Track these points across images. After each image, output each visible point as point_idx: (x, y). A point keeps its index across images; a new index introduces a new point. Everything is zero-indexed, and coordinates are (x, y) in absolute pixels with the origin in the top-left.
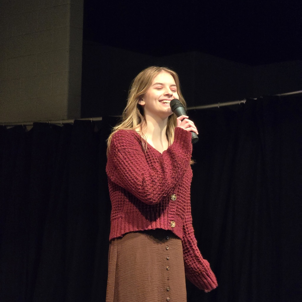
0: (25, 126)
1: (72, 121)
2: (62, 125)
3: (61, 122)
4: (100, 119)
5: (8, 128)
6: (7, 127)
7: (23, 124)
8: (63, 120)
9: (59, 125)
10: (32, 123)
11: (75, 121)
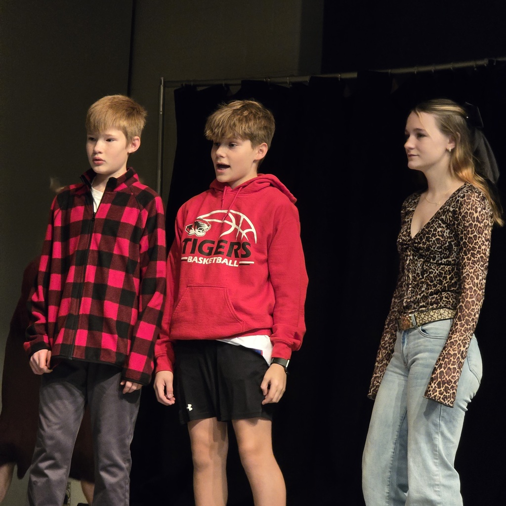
0: (227, 86)
1: (307, 79)
2: (289, 84)
3: (288, 80)
4: (354, 75)
5: (199, 89)
6: (197, 88)
7: (224, 83)
8: (293, 76)
9: (283, 85)
10: (239, 82)
11: (312, 79)
